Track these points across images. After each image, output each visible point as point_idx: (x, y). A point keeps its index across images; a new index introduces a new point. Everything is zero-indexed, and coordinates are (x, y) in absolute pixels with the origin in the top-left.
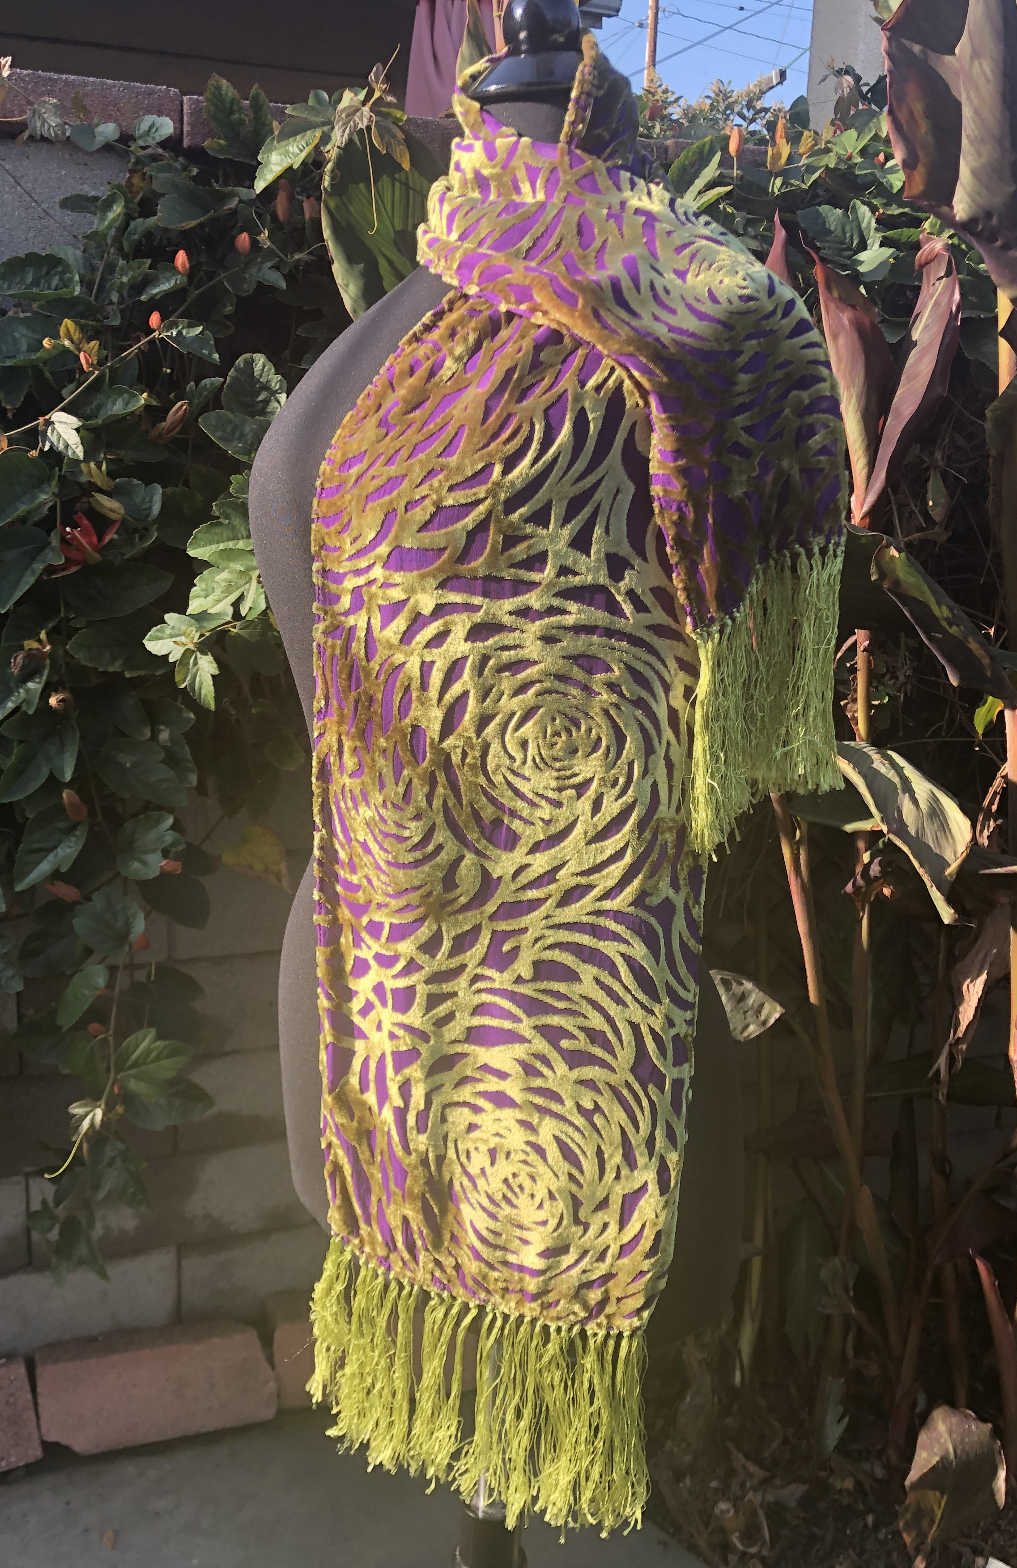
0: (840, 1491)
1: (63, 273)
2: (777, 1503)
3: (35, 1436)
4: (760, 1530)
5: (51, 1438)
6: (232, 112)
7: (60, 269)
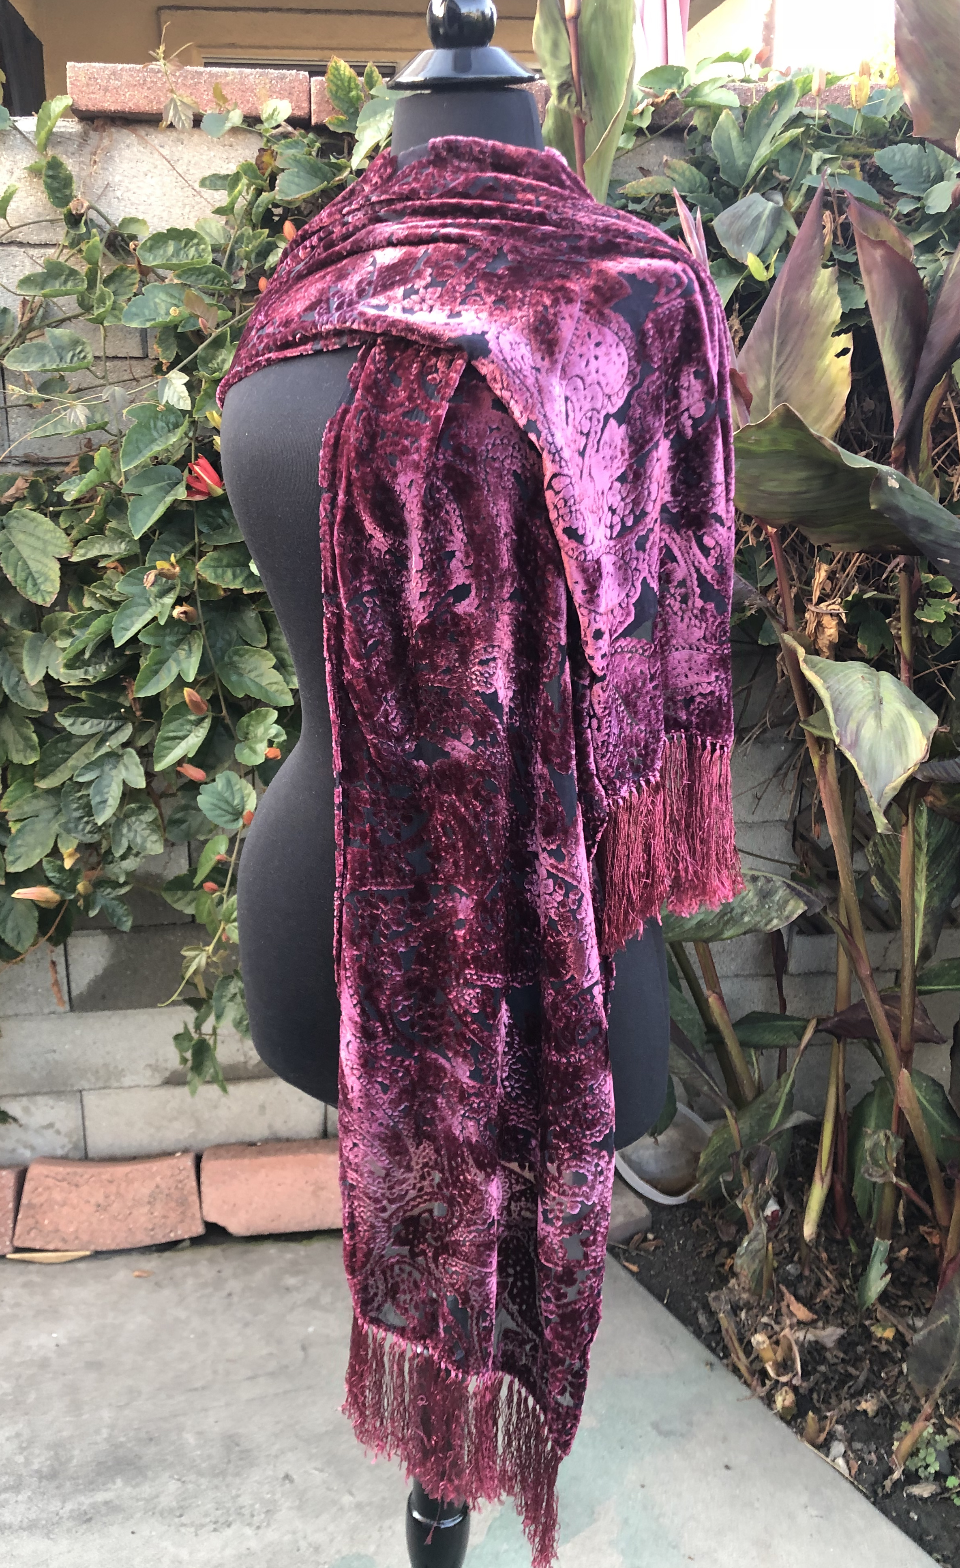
0: (880, 1340)
1: (198, 244)
2: (817, 1342)
3: (198, 1215)
4: (793, 1362)
5: (212, 1218)
6: (350, 90)
7: (196, 241)
